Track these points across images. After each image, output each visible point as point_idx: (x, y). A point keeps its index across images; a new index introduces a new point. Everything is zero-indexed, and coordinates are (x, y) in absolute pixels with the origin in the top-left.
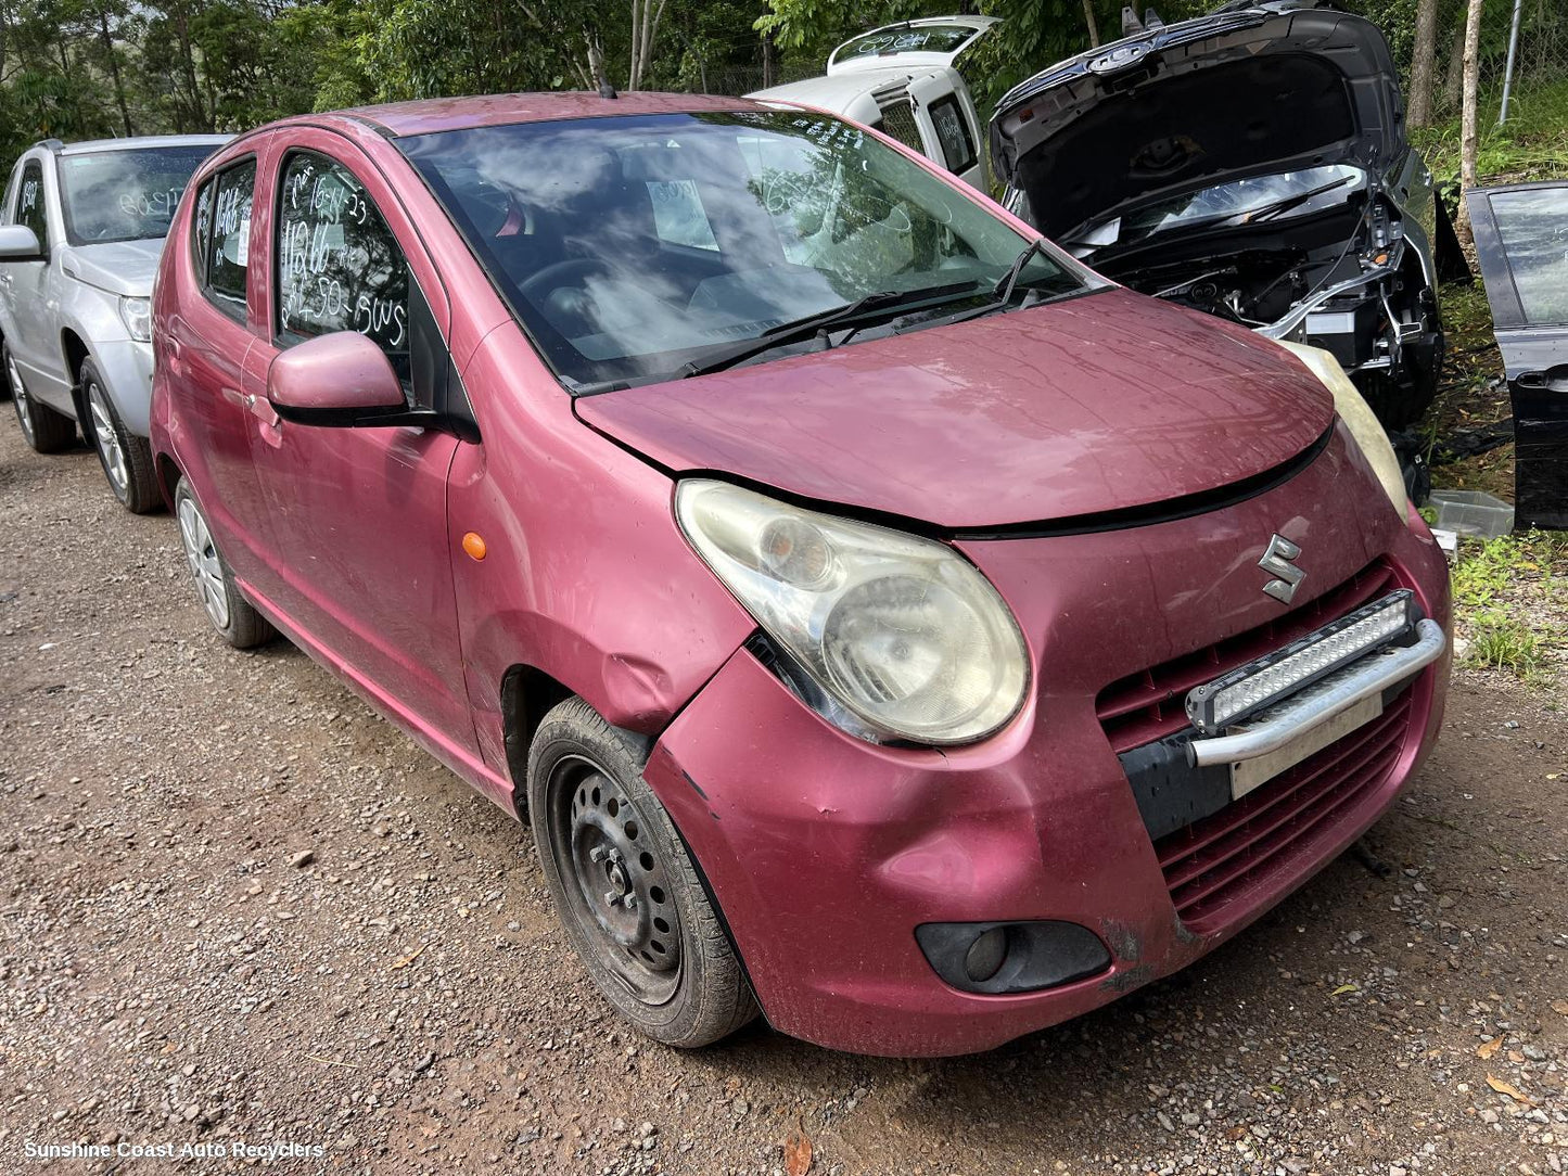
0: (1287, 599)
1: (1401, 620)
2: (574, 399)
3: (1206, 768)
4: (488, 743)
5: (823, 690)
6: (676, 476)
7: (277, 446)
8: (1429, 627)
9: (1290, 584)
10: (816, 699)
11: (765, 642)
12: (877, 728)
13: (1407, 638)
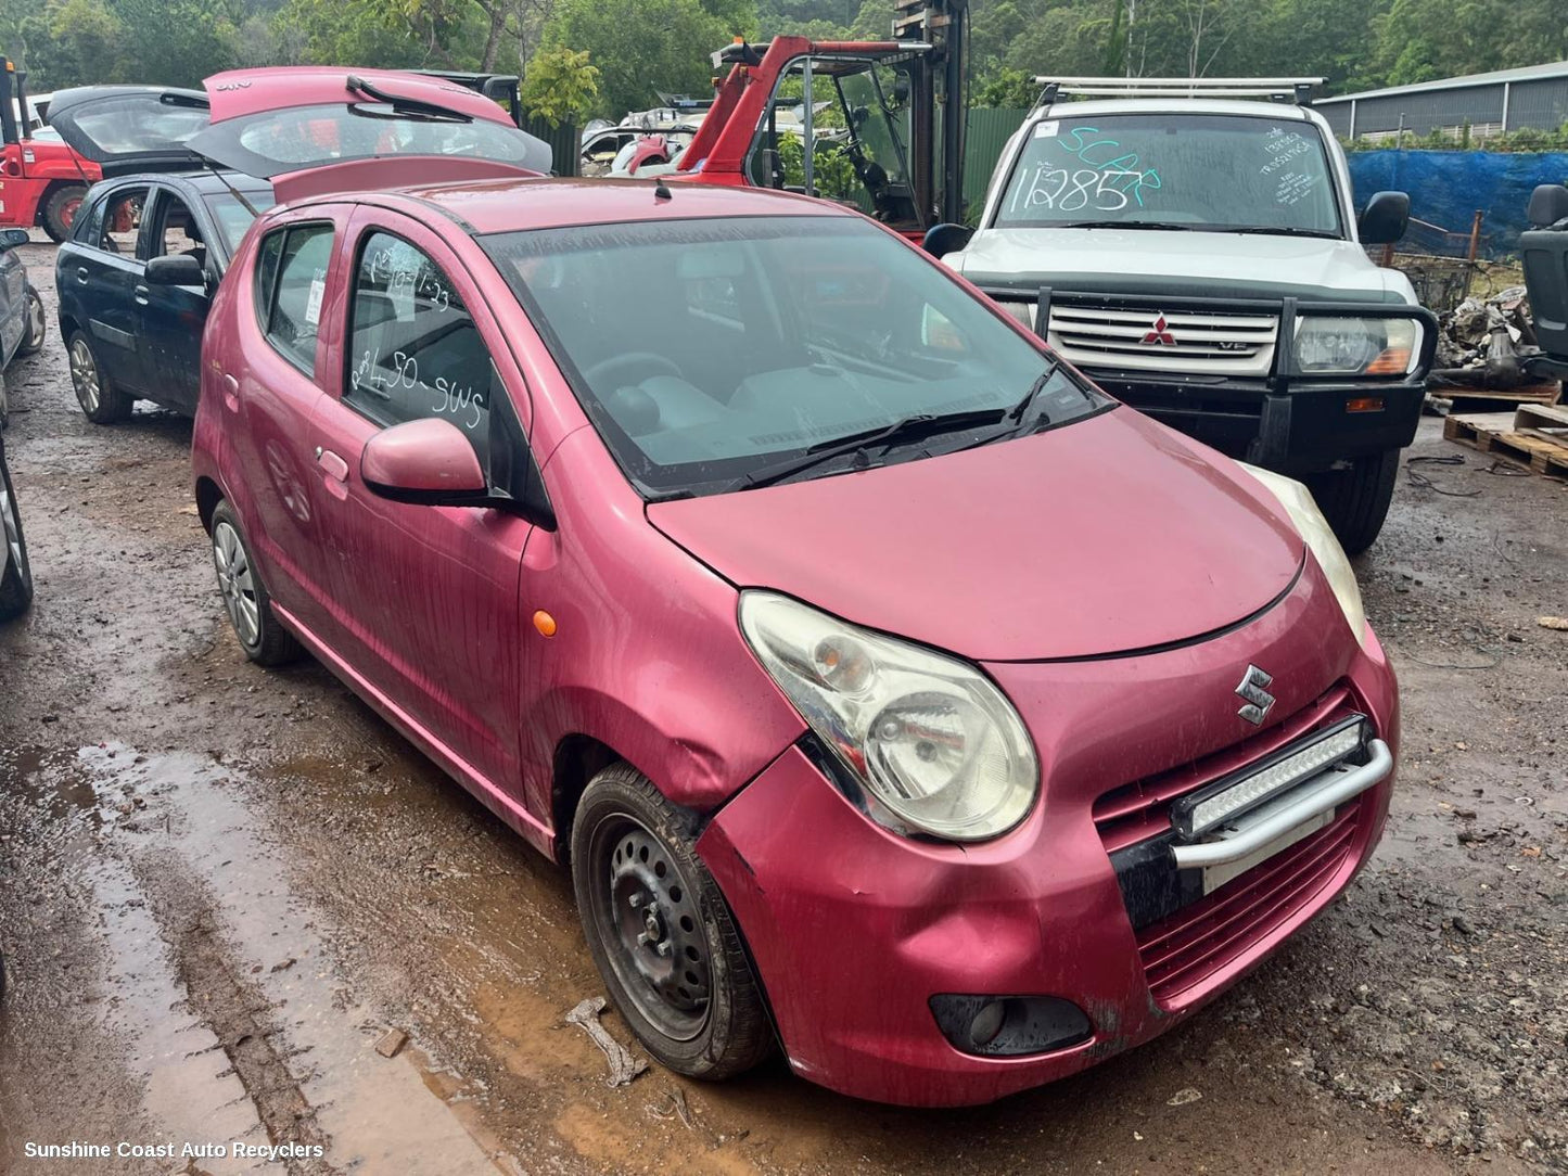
0: (1257, 720)
1: (1355, 741)
2: (646, 504)
3: (1181, 870)
4: (534, 793)
5: (861, 785)
6: (739, 589)
7: (344, 498)
8: (1379, 745)
9: (1261, 708)
10: (855, 795)
11: (814, 743)
12: (906, 824)
13: (1361, 756)
